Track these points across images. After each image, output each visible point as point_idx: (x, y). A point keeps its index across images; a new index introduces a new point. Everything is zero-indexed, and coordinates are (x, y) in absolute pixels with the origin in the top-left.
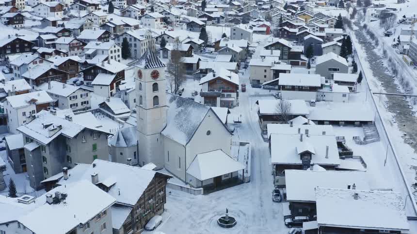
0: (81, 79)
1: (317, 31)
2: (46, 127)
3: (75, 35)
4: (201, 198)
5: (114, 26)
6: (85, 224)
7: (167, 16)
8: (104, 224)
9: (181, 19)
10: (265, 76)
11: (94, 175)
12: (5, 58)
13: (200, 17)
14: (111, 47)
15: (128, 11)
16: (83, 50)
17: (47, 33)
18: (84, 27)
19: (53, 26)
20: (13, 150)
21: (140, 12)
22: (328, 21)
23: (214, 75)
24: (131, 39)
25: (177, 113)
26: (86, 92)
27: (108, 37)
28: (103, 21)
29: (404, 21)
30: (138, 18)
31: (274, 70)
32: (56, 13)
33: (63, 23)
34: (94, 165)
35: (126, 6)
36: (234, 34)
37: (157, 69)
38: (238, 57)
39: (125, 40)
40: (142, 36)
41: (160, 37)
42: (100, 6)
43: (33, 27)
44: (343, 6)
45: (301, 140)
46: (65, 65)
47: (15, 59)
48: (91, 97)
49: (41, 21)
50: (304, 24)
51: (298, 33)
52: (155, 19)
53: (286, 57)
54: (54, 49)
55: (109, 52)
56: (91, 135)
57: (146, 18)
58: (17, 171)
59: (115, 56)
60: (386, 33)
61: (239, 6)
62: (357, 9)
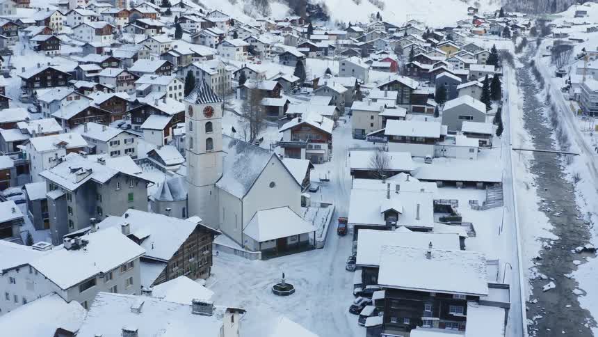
0: (129, 122)
1: (461, 68)
2: (74, 171)
3: (126, 66)
4: (258, 263)
5: (178, 56)
6: (106, 273)
7: (254, 44)
8: (131, 279)
9: (274, 49)
10: (372, 125)
11: (125, 225)
12: (33, 94)
13: (300, 46)
14: (171, 82)
15: (201, 36)
16: (134, 85)
17: (88, 63)
18: (139, 56)
19: (97, 53)
20: (34, 200)
21: (218, 38)
22: (478, 55)
23: (299, 120)
24: (198, 73)
25: (236, 160)
26: (131, 137)
27: (170, 70)
28: (166, 49)
29: (583, 55)
30: (214, 46)
31: (383, 116)
32: (103, 37)
33: (111, 51)
34: (127, 216)
35: (199, 29)
36: (343, 70)
37: (212, 105)
38: (341, 99)
39: (190, 73)
40: (213, 69)
41: (239, 71)
42: (164, 29)
43: (71, 54)
44: (509, 35)
45: (388, 197)
46: (108, 104)
47: (44, 94)
48: (138, 143)
49: (83, 46)
50: (443, 59)
51: (430, 71)
52: (236, 48)
53: (406, 101)
54: (97, 84)
55: (168, 88)
56: (127, 182)
57: (224, 45)
58: (38, 228)
59: (175, 94)
60: (557, 71)
61: (361, 33)
62: (528, 39)
